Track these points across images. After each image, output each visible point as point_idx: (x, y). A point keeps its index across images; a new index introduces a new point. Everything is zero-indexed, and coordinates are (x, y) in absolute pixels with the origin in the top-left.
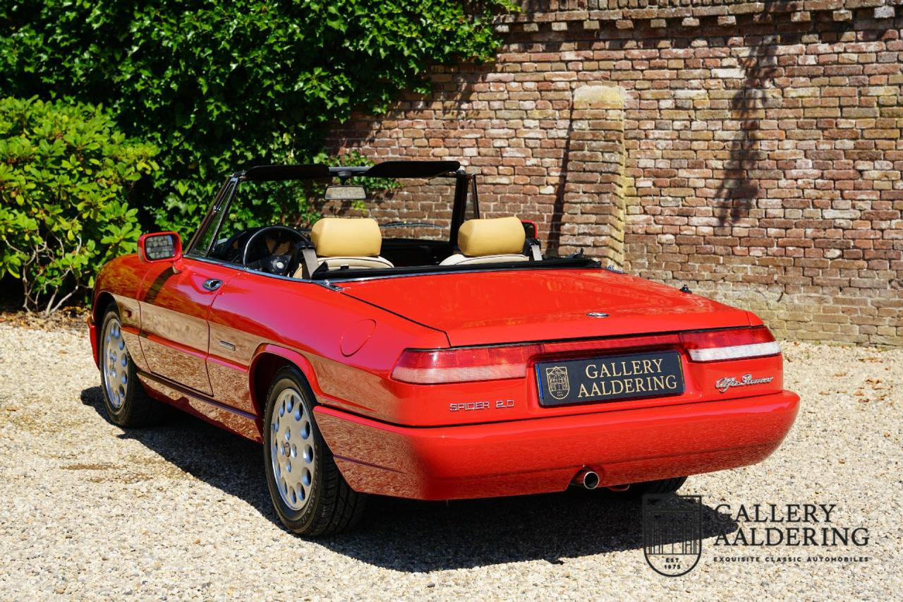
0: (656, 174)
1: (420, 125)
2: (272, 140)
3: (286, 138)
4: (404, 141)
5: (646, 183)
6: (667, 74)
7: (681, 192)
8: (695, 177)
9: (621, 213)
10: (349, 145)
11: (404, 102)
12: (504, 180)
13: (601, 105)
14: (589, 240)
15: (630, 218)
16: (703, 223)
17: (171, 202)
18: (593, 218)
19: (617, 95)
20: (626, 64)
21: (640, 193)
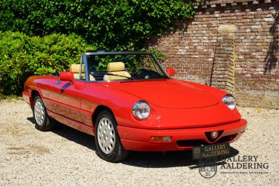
0: (245, 54)
1: (172, 39)
2: (128, 44)
3: (132, 44)
4: (167, 44)
5: (241, 57)
6: (248, 20)
7: (253, 60)
8: (257, 55)
9: (233, 67)
10: (152, 46)
11: (167, 32)
12: (197, 56)
13: (227, 32)
14: (221, 76)
15: (236, 69)
16: (260, 71)
17: (100, 64)
18: (223, 69)
19: (232, 28)
20: (235, 18)
21: (240, 61)
